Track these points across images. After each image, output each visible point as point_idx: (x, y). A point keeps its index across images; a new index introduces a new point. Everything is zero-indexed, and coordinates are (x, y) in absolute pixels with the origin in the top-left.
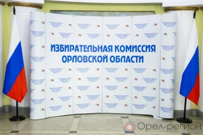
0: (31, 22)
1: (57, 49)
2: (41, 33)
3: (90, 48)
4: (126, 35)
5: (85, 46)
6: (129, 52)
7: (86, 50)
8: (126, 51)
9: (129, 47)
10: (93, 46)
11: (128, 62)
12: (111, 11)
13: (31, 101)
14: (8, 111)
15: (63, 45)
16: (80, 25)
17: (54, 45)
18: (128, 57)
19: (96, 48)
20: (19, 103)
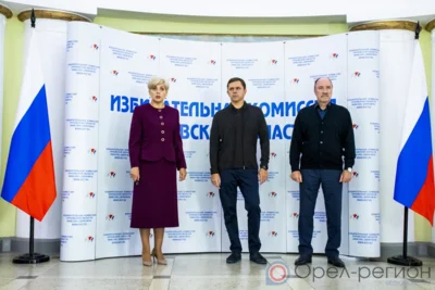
0: (70, 44)
1: (124, 107)
2: (91, 69)
3: (194, 107)
4: (272, 81)
5: (183, 103)
6: (278, 116)
7: (186, 111)
8: (273, 115)
9: (277, 105)
10: (202, 104)
11: (277, 138)
12: (239, 35)
13: (65, 219)
14: (9, 249)
15: (136, 100)
16: (173, 59)
17: (118, 98)
18: (277, 127)
19: (207, 108)
20: (36, 221)
